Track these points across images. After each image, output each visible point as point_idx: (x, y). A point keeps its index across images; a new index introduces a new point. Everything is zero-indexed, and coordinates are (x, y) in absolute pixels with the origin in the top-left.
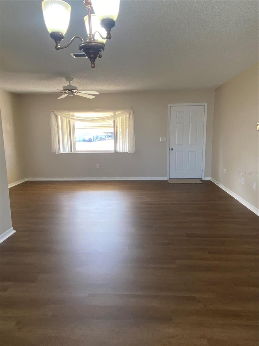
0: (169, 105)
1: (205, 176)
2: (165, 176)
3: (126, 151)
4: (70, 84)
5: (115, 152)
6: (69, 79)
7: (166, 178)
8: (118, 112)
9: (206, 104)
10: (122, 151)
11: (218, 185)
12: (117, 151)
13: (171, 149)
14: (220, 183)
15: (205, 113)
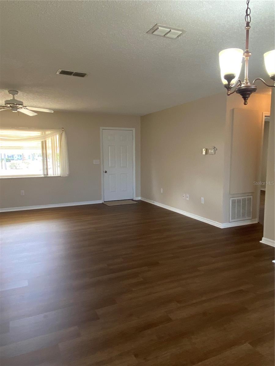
0: (101, 128)
1: (137, 196)
2: (100, 199)
3: (58, 175)
4: (14, 98)
5: (44, 176)
6: (14, 91)
7: (101, 200)
8: (48, 132)
9: (134, 130)
10: (52, 175)
11: (153, 203)
12: (47, 175)
13: (104, 172)
14: (155, 202)
15: (133, 138)
